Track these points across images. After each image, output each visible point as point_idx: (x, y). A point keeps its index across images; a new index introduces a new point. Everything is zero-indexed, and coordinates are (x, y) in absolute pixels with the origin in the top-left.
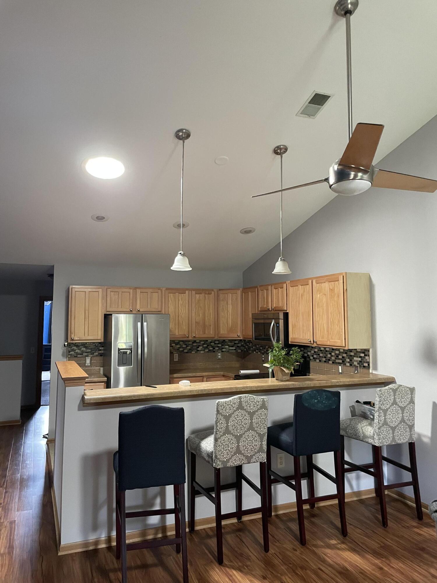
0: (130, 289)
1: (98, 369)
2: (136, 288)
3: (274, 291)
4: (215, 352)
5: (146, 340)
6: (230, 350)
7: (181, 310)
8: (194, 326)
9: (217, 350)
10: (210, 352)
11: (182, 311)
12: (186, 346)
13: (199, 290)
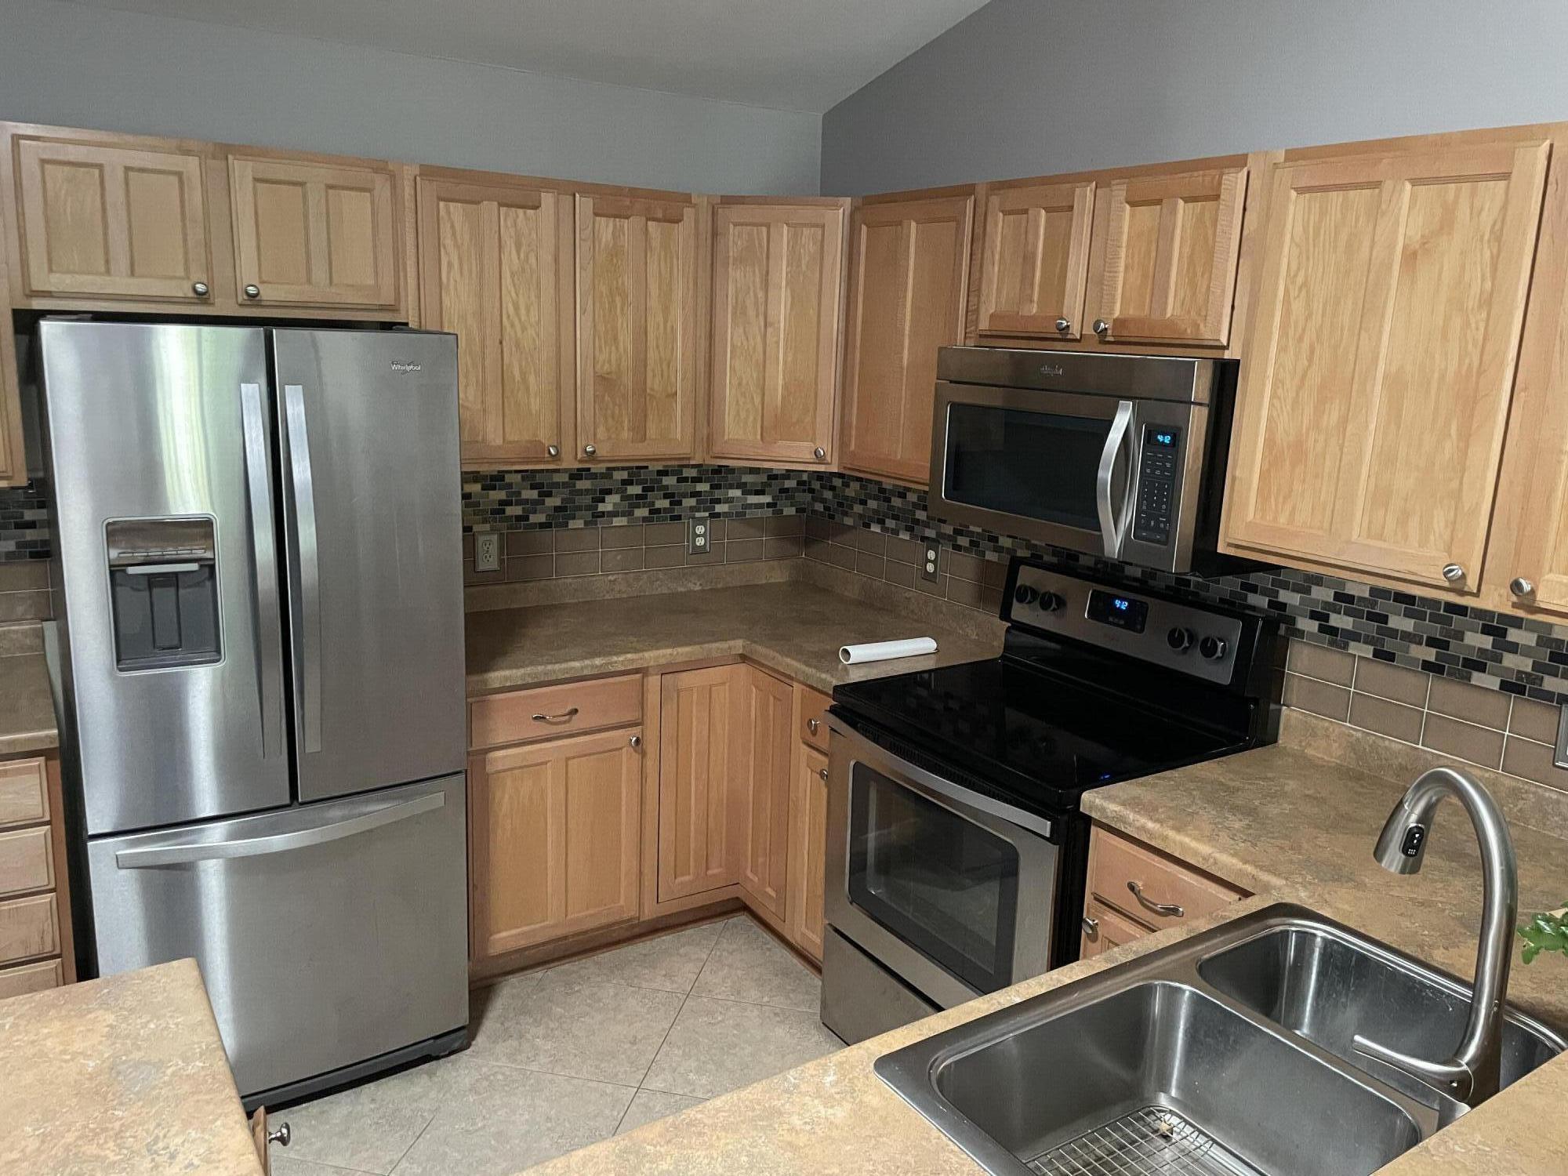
0: (187, 152)
1: (24, 633)
2: (224, 151)
3: (1127, 221)
4: (679, 517)
5: (302, 472)
6: (750, 506)
7: (517, 308)
8: (590, 395)
9: (692, 509)
10: (658, 519)
11: (518, 314)
12: (540, 495)
13: (618, 191)
